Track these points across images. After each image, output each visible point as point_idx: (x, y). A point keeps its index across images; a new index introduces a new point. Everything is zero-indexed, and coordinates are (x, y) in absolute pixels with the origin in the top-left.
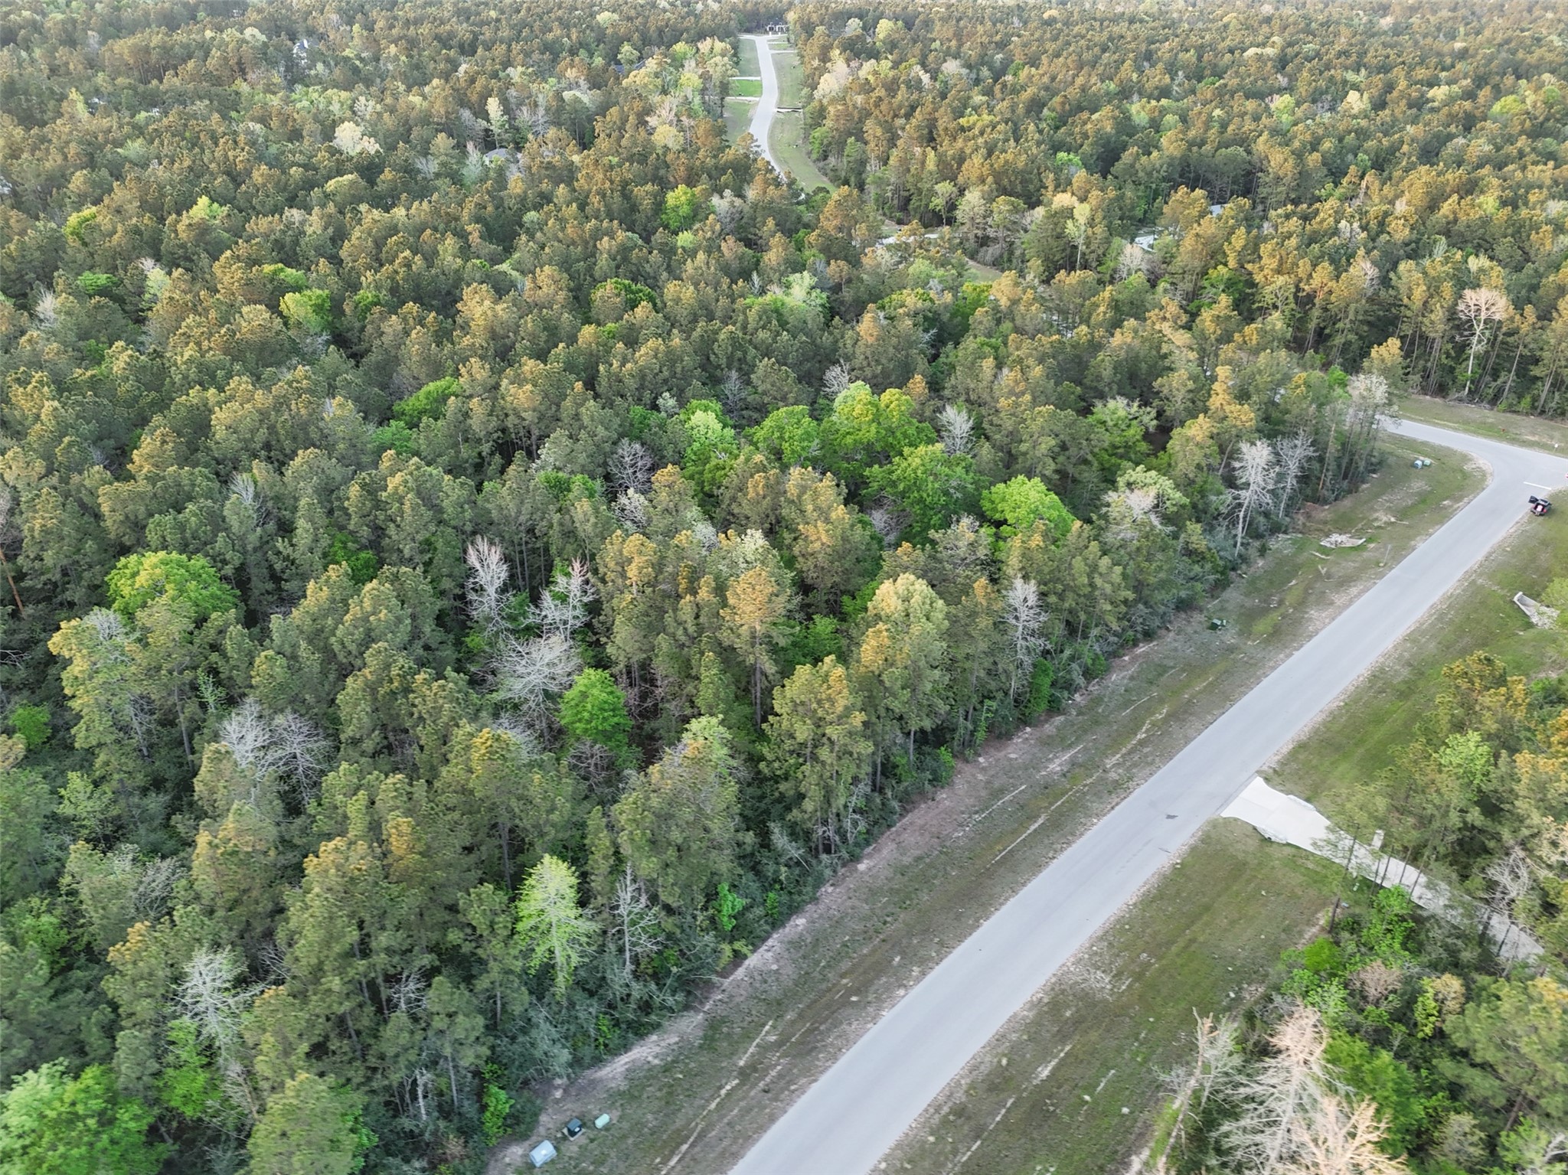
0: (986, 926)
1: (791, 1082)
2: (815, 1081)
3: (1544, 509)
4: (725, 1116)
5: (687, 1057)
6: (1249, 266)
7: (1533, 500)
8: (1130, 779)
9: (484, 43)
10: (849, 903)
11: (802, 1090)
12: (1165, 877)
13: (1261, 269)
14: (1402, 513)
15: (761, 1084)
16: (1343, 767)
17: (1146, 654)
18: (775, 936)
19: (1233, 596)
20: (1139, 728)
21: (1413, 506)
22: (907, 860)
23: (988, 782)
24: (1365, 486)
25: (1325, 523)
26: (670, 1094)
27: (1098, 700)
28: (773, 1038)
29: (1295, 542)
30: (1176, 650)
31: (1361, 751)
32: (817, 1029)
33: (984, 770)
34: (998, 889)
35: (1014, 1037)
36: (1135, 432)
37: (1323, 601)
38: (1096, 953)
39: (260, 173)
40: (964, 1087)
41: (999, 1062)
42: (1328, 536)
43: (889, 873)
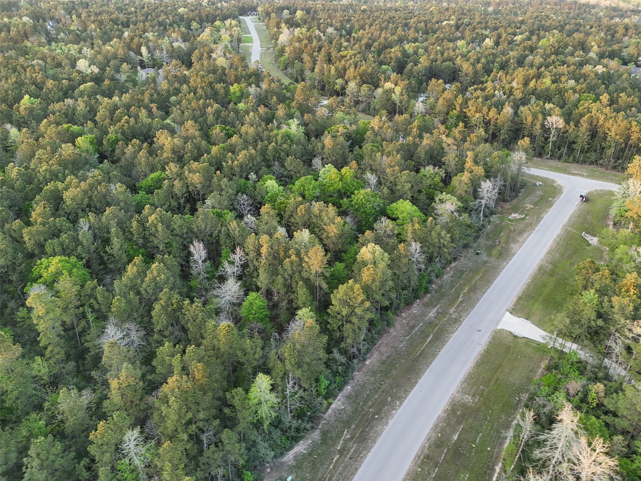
0: (420, 381)
1: (360, 454)
2: (370, 452)
3: (585, 199)
4: (337, 470)
5: (317, 448)
6: (465, 110)
7: (581, 196)
8: (461, 317)
9: (132, 22)
10: (366, 378)
11: (365, 456)
12: (482, 355)
13: (469, 111)
14: (535, 204)
15: (348, 456)
16: (536, 305)
17: (455, 267)
18: (340, 395)
19: (482, 241)
20: (459, 296)
21: (538, 201)
22: (384, 358)
23: (408, 323)
24: (520, 194)
25: (509, 210)
26: (314, 464)
27: (441, 287)
28: (348, 436)
29: (499, 218)
30: (465, 264)
31: (541, 298)
32: (365, 430)
33: (405, 318)
34: (421, 366)
35: (441, 425)
36: (437, 179)
37: (515, 241)
38: (464, 388)
39: (50, 83)
40: (427, 447)
41: (438, 435)
42: (510, 215)
43: (378, 364)
